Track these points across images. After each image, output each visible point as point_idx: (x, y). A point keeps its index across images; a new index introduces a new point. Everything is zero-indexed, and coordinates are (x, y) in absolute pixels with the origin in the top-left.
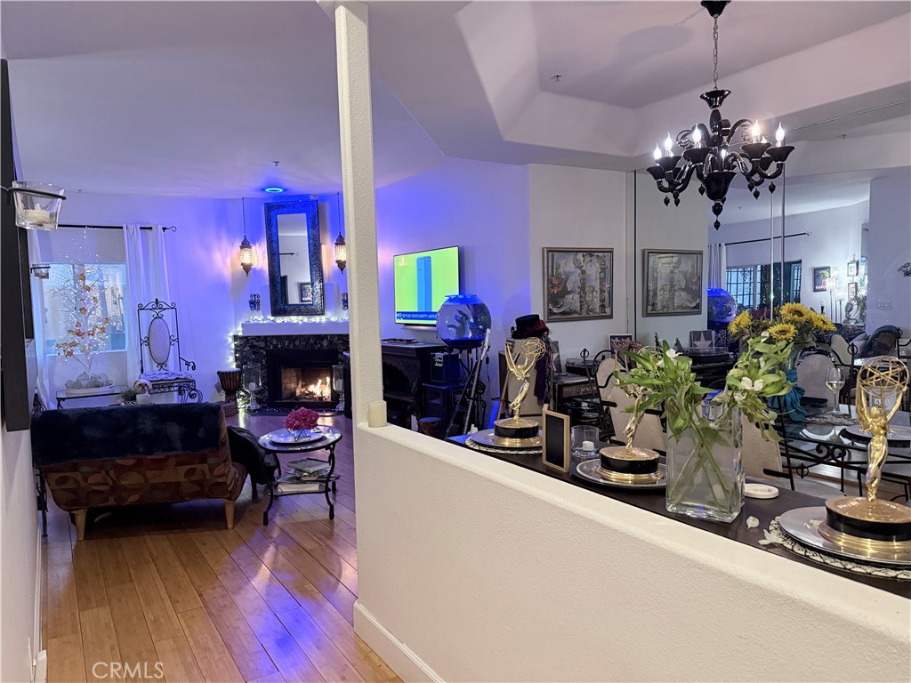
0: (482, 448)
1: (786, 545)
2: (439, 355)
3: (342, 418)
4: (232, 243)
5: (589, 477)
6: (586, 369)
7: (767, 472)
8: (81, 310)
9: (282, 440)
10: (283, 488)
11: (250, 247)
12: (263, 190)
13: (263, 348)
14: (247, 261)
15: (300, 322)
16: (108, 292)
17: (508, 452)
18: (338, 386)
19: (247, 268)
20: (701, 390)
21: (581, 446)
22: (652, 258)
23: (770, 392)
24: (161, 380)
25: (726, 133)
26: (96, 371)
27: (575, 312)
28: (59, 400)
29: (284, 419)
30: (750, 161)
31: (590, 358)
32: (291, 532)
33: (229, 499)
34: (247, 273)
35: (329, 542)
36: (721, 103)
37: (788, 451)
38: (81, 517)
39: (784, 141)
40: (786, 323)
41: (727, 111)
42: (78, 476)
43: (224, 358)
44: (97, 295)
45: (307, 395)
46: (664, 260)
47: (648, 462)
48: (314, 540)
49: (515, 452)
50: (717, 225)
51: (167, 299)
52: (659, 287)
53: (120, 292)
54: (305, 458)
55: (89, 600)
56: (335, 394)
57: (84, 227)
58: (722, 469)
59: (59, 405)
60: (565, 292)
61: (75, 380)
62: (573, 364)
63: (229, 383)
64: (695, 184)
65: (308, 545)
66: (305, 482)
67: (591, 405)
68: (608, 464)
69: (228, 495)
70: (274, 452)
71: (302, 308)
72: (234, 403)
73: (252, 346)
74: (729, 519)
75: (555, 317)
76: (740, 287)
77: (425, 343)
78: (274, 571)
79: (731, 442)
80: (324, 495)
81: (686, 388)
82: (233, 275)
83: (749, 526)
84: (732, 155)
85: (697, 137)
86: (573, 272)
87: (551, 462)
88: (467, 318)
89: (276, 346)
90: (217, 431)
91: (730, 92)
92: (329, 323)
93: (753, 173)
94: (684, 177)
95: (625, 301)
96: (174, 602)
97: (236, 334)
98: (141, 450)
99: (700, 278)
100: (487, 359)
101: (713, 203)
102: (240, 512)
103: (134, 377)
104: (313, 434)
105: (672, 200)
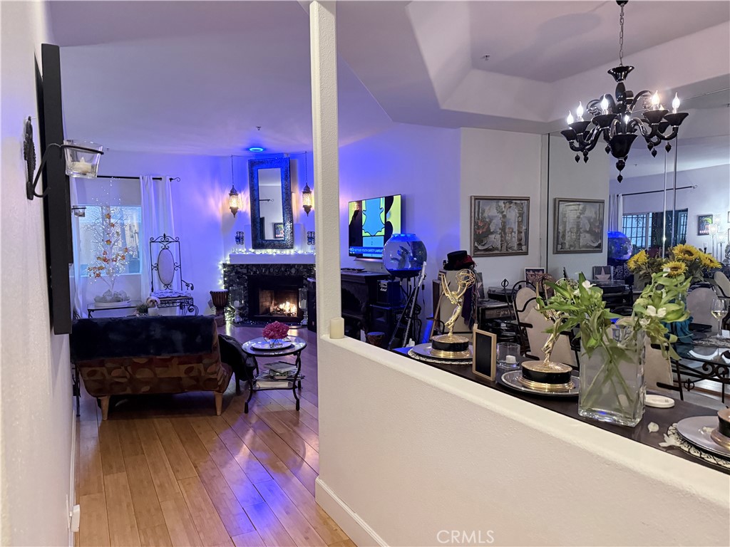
0: (422, 359)
1: (683, 448)
2: (384, 283)
3: (305, 331)
4: (223, 192)
5: (512, 385)
6: (507, 296)
7: (660, 385)
8: (107, 242)
9: (260, 347)
10: (260, 385)
11: (237, 195)
12: (248, 149)
13: (245, 274)
14: (234, 205)
15: (274, 254)
16: (127, 228)
17: (444, 362)
18: (303, 304)
19: (234, 211)
20: (611, 315)
21: (505, 359)
22: (562, 206)
23: (672, 318)
24: (167, 297)
25: (629, 102)
26: (117, 289)
27: (497, 249)
28: (90, 311)
29: (262, 330)
30: (650, 126)
31: (510, 287)
32: (266, 420)
33: (219, 391)
34: (234, 214)
35: (295, 428)
36: (625, 76)
37: (678, 368)
38: (105, 402)
39: (679, 109)
40: (679, 260)
41: (630, 84)
42: (104, 370)
43: (216, 281)
44: (119, 230)
45: (279, 311)
46: (572, 208)
47: (562, 374)
48: (285, 427)
49: (449, 363)
50: (620, 178)
51: (172, 235)
52: (568, 229)
53: (136, 228)
54: (277, 361)
55: (111, 467)
56: (300, 311)
57: (111, 177)
58: (627, 382)
59: (89, 315)
60: (489, 232)
61: (101, 296)
62: (494, 291)
63: (219, 301)
64: (602, 145)
65: (280, 430)
66: (277, 380)
67: (509, 325)
68: (528, 375)
69: (218, 389)
70: (254, 356)
71: (276, 243)
72: (222, 316)
73: (237, 273)
74: (632, 424)
75: (479, 253)
76: (634, 230)
77: (373, 273)
78: (253, 449)
79: (635, 359)
80: (292, 391)
81: (598, 314)
82: (223, 216)
83: (650, 430)
84: (635, 120)
85: (605, 106)
86: (496, 216)
87: (480, 371)
88: (407, 253)
89: (255, 273)
90: (212, 338)
91: (633, 68)
92: (297, 255)
93: (652, 135)
94: (592, 138)
95: (538, 240)
96: (176, 471)
97: (225, 262)
98: (152, 351)
99: (602, 223)
100: (423, 286)
101: (617, 160)
102: (227, 402)
103: (146, 295)
104: (284, 343)
105: (582, 157)
